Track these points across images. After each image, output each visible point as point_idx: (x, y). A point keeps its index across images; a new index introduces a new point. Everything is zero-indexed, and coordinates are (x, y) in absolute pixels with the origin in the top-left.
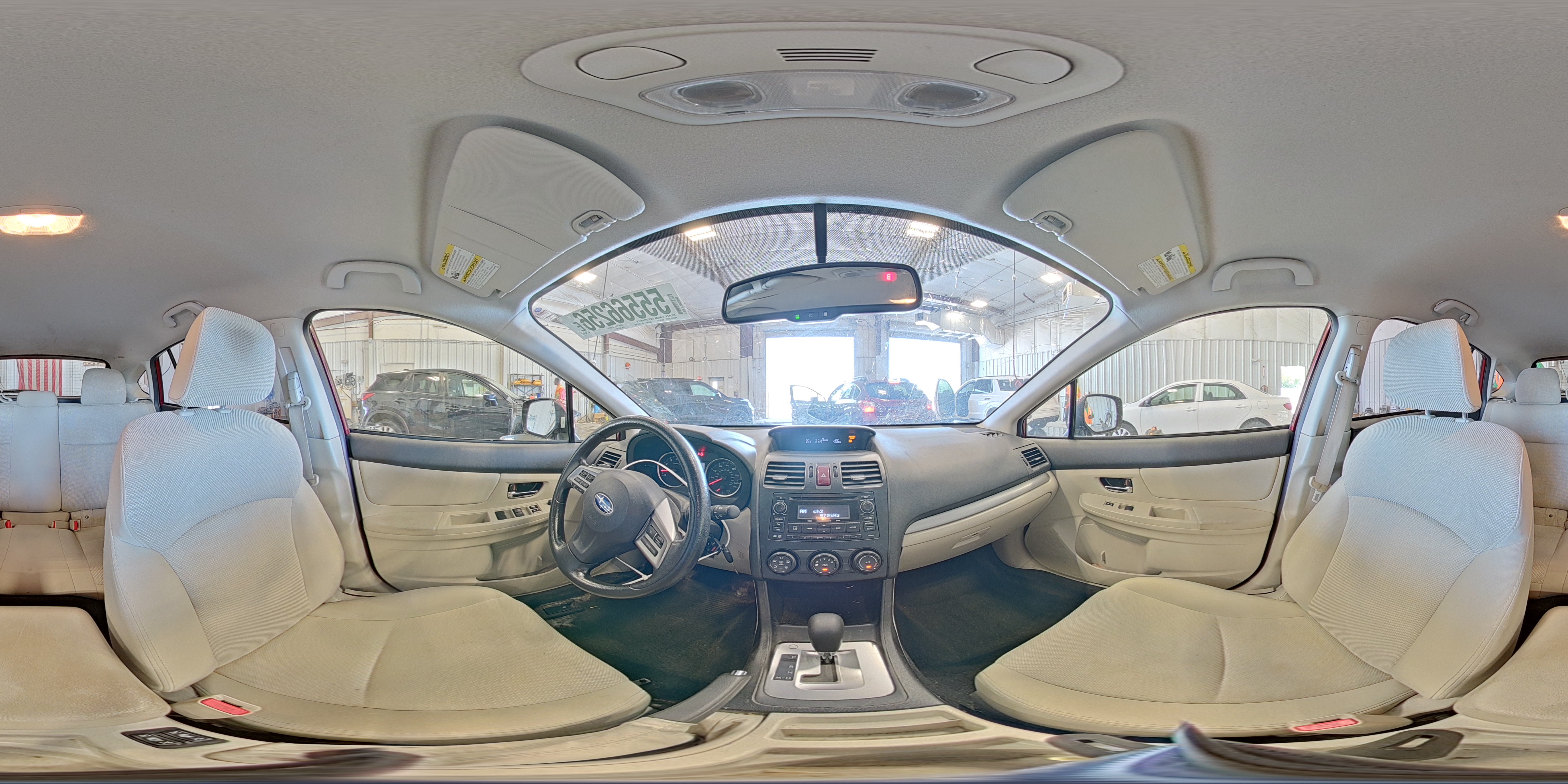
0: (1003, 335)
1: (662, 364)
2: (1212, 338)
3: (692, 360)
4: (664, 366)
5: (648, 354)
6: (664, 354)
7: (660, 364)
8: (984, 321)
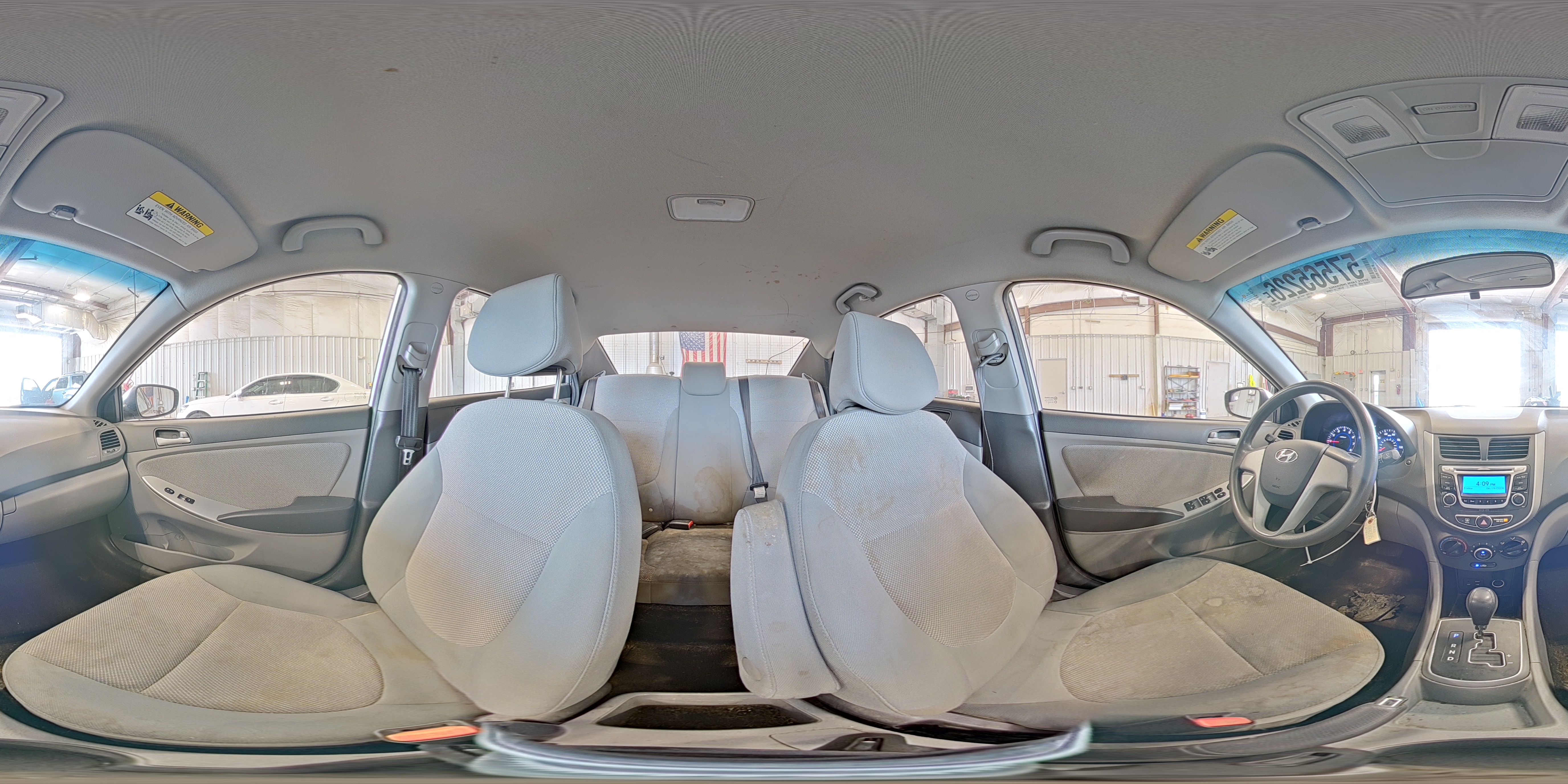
0: (106, 330)
1: (1323, 357)
2: (320, 335)
3: (1353, 353)
4: (1325, 359)
5: (1308, 347)
6: (1324, 348)
7: (1321, 357)
8: (86, 315)
